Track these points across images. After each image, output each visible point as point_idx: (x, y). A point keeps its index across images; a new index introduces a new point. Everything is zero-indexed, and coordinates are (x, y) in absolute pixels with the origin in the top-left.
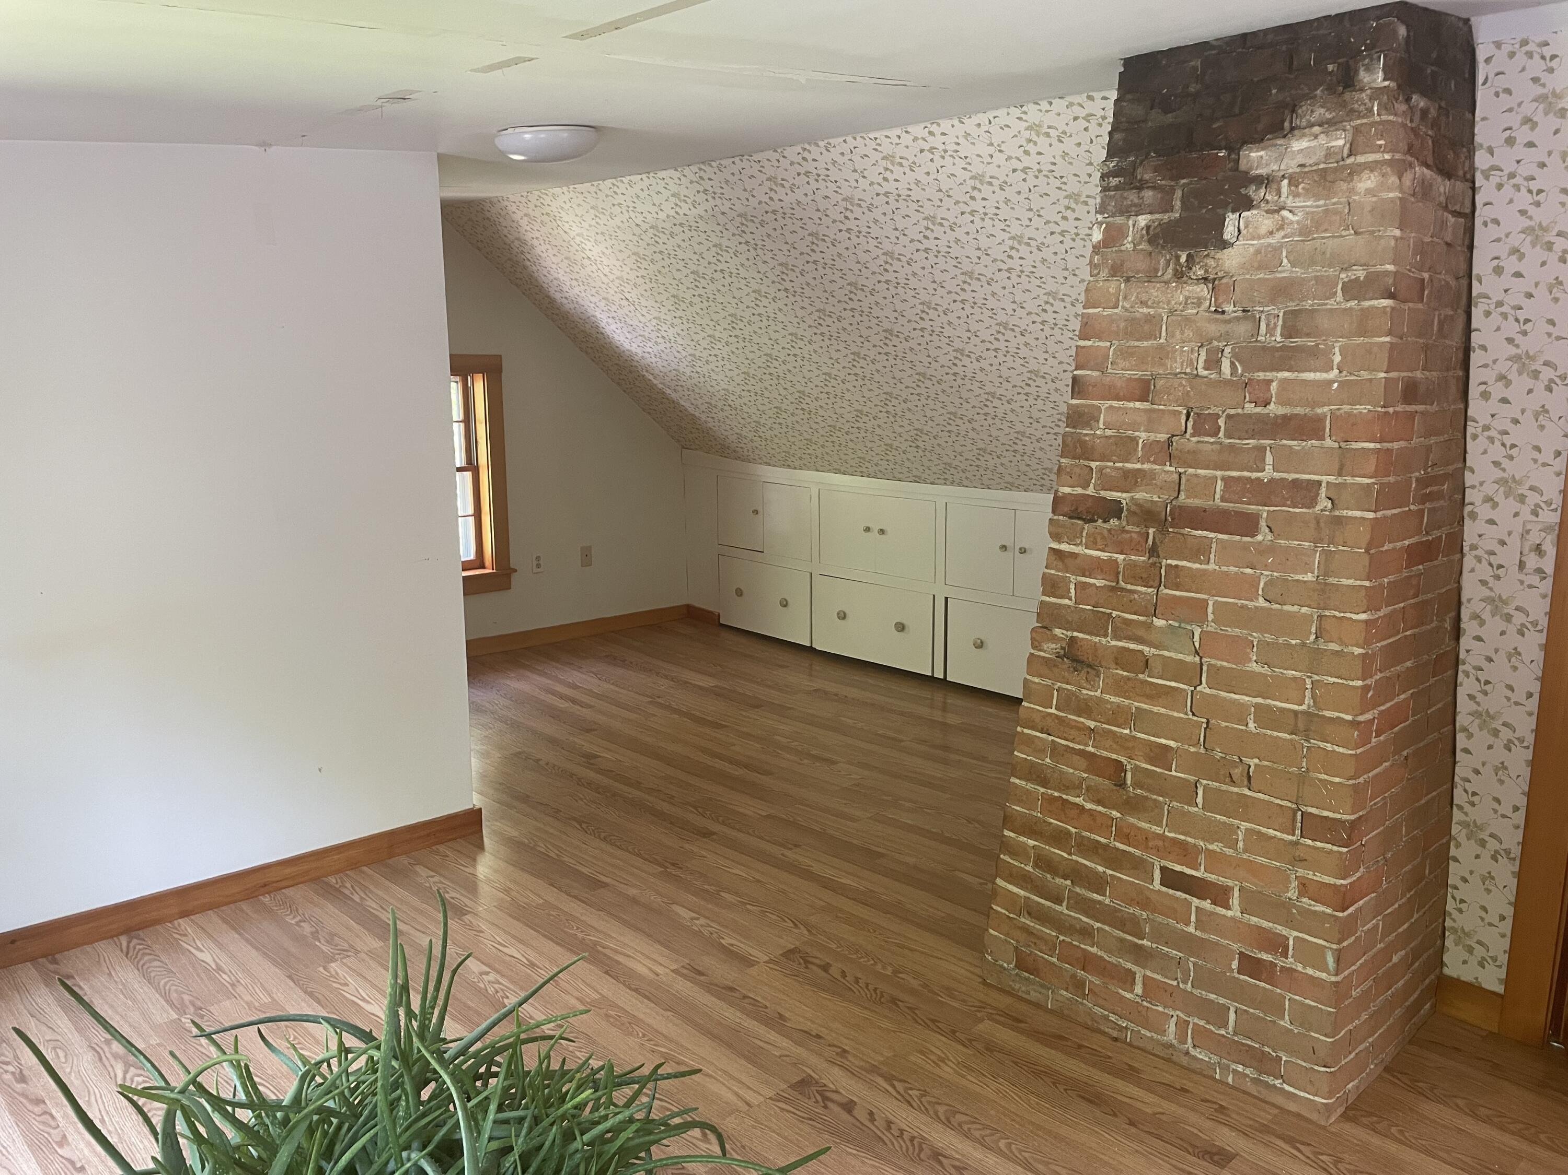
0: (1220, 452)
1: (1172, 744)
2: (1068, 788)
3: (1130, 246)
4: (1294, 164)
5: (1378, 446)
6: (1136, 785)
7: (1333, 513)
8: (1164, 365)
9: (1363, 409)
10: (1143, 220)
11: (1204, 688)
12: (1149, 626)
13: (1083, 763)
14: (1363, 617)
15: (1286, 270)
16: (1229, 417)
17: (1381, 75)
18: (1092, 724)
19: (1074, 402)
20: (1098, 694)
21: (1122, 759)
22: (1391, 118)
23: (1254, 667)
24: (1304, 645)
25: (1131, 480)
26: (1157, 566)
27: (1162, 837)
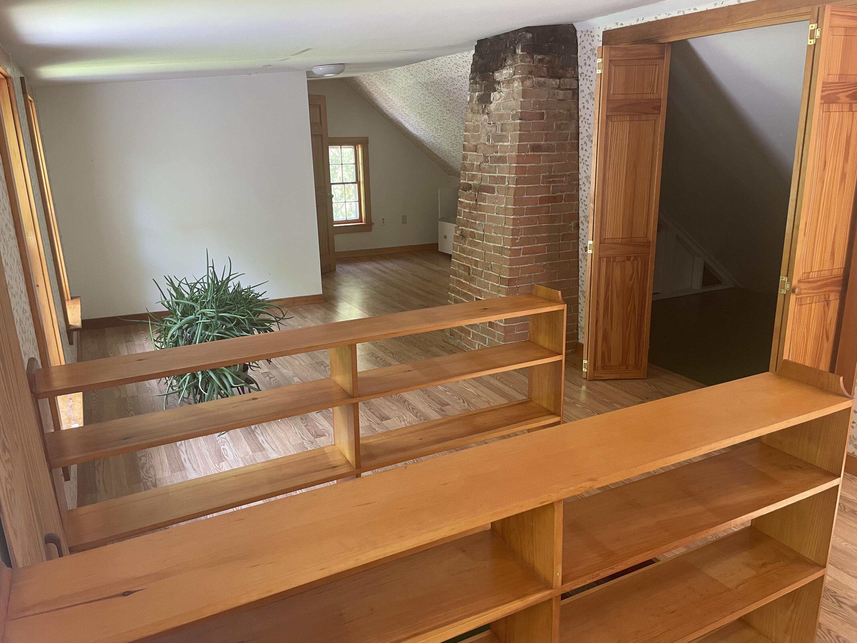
0: (489, 168)
1: (479, 260)
2: (460, 277)
3: (474, 102)
4: (504, 77)
5: (517, 165)
6: (473, 274)
7: (509, 186)
8: (479, 140)
9: (514, 153)
10: (477, 94)
11: (484, 242)
12: (475, 223)
13: (462, 268)
14: (512, 217)
15: (502, 111)
16: (490, 157)
17: (520, 50)
18: (465, 256)
19: (464, 152)
20: (466, 246)
21: (470, 266)
22: (523, 64)
23: (493, 234)
24: (502, 226)
25: (473, 177)
26: (477, 204)
27: (476, 288)
